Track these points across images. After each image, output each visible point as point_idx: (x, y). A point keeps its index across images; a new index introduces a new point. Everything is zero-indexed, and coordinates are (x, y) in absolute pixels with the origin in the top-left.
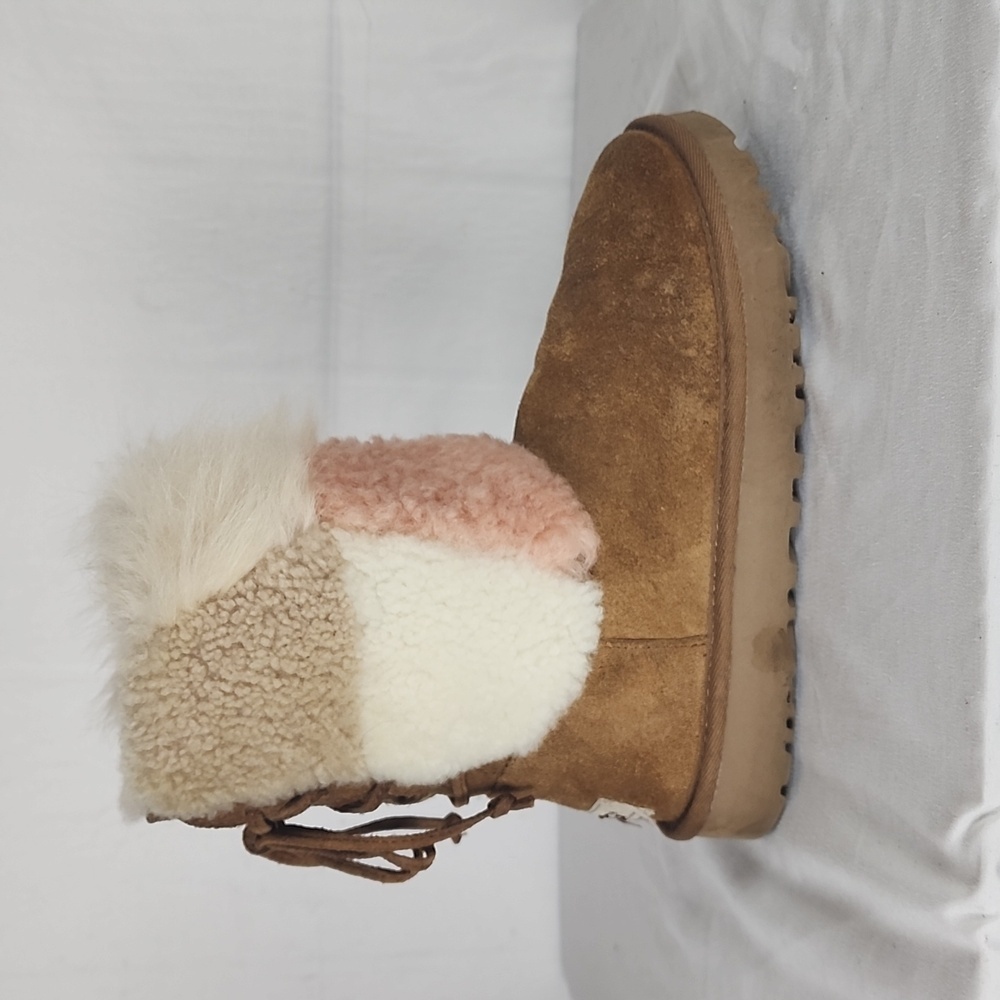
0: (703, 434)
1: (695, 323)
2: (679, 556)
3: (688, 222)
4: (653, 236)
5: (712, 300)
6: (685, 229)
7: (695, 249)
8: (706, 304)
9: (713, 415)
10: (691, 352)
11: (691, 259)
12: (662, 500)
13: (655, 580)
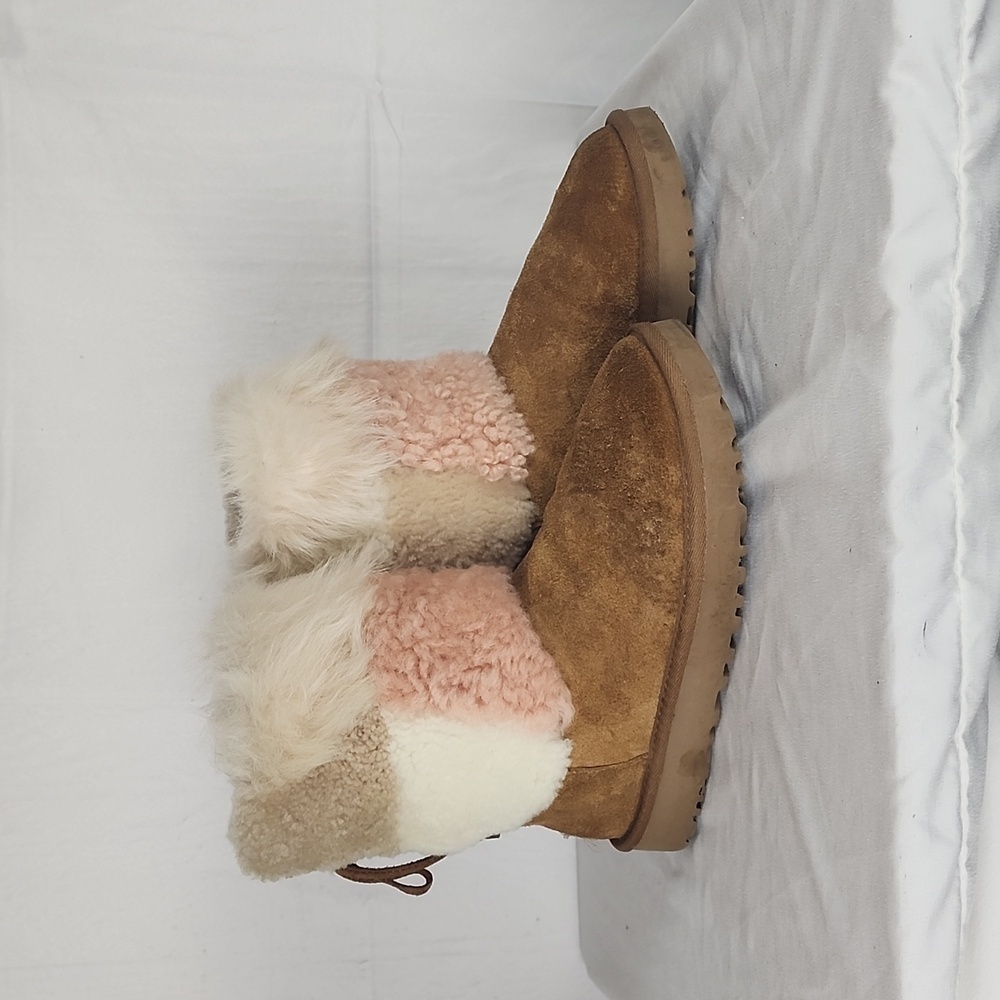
0: (662, 632)
1: (666, 557)
2: (632, 711)
3: (672, 476)
4: (643, 480)
5: (682, 542)
6: (668, 482)
7: (674, 500)
8: (677, 544)
9: (671, 620)
10: (661, 578)
11: (670, 508)
12: (625, 676)
13: (613, 729)
